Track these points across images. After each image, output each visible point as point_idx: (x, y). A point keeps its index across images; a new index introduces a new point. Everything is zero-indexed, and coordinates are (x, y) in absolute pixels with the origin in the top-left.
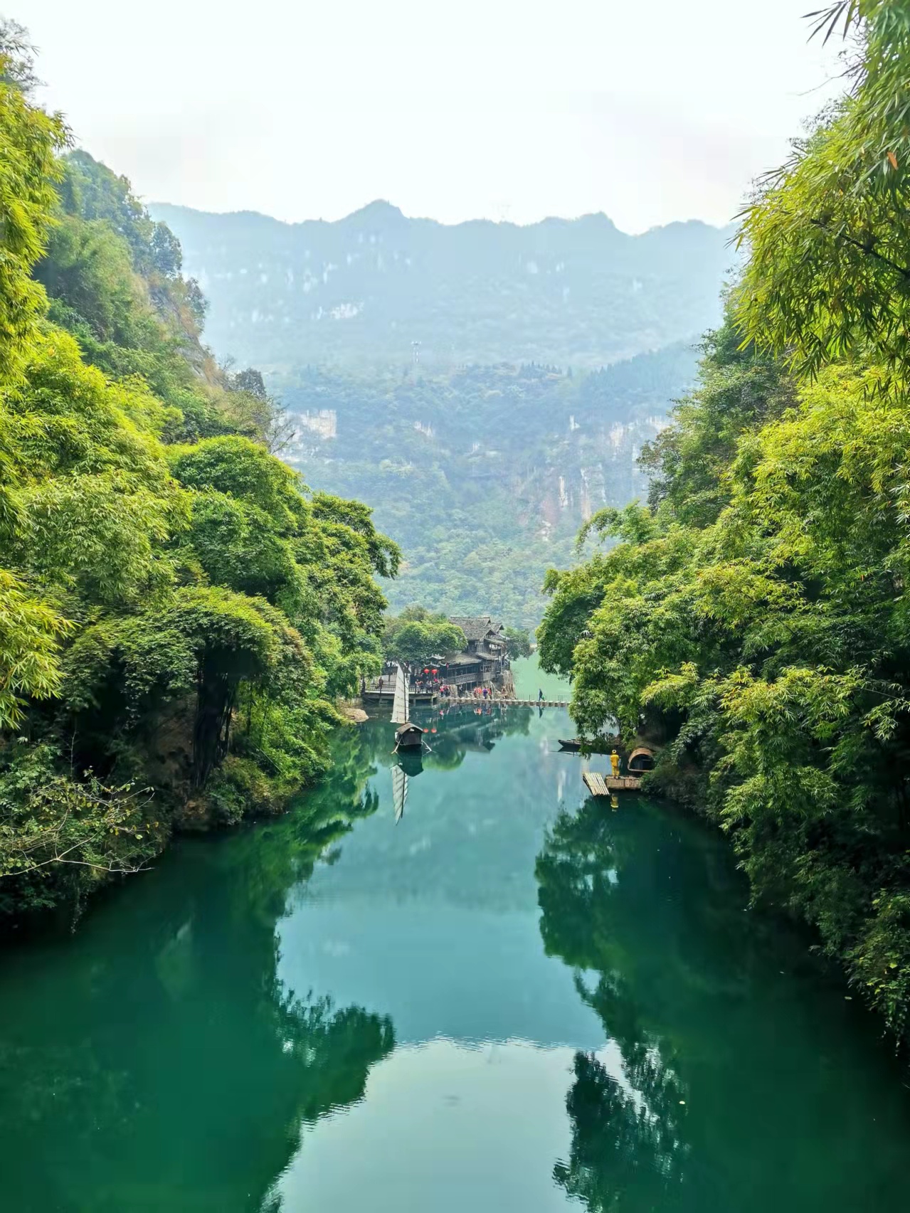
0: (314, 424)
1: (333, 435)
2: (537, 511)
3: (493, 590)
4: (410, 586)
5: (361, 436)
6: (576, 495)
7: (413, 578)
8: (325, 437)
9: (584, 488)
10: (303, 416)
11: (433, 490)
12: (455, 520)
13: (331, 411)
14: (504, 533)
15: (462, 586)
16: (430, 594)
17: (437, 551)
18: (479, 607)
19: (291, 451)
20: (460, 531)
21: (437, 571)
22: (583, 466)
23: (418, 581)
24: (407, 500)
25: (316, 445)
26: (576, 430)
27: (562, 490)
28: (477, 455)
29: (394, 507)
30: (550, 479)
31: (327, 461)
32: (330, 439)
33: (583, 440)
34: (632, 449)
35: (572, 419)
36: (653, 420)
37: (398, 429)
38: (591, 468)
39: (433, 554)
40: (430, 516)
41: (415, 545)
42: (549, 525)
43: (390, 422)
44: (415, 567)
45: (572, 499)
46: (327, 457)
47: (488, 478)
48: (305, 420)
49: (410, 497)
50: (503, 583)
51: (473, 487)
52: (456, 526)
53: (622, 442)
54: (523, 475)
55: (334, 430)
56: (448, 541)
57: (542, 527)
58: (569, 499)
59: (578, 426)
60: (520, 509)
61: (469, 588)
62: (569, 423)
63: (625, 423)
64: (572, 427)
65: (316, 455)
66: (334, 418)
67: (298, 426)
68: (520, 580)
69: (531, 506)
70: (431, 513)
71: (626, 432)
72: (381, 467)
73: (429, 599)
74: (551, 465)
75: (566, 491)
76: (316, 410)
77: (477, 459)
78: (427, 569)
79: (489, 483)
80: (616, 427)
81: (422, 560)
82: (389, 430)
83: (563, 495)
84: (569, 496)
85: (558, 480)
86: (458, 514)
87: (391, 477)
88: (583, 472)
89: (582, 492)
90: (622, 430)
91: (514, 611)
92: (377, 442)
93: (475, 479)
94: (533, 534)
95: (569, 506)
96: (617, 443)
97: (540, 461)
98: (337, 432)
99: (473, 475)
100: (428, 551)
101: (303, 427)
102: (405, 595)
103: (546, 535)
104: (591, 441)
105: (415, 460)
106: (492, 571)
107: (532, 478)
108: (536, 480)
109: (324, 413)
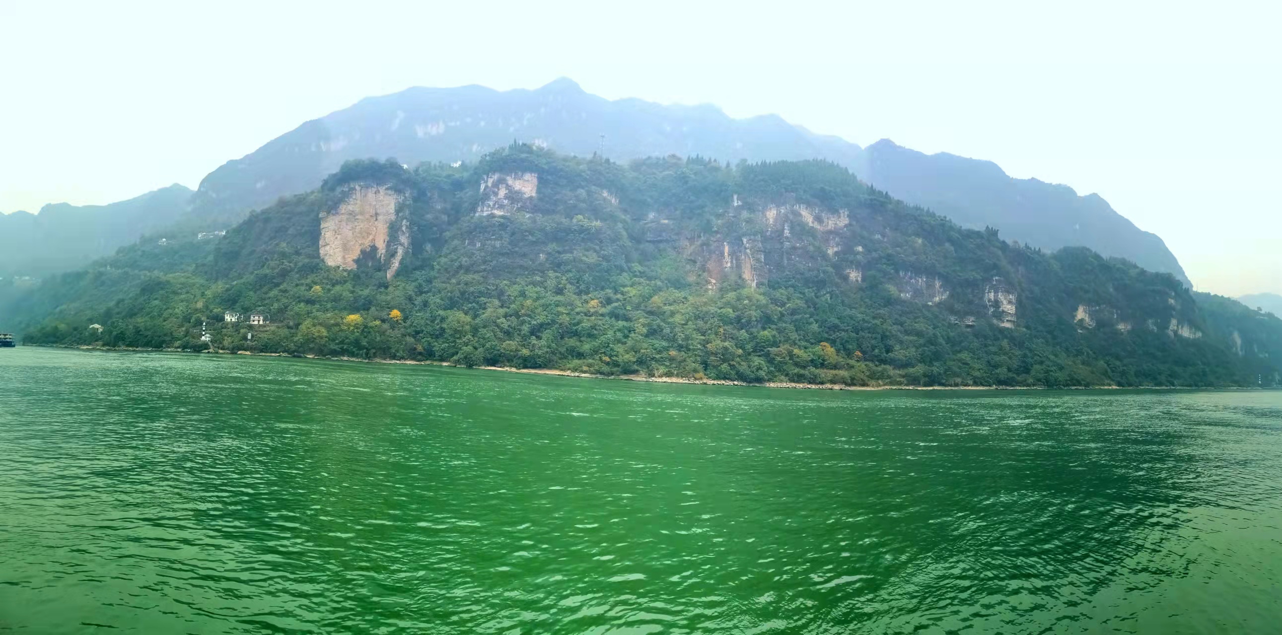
0: (517, 185)
1: (534, 195)
2: (704, 269)
3: (677, 329)
4: (600, 322)
5: (558, 197)
6: (738, 259)
7: (602, 315)
8: (526, 196)
9: (746, 254)
10: (508, 178)
11: (617, 245)
12: (635, 271)
13: (533, 175)
14: (678, 284)
15: (649, 325)
16: (619, 330)
17: (622, 293)
18: (665, 344)
19: (497, 206)
20: (642, 280)
21: (624, 311)
22: (744, 235)
23: (607, 318)
24: (595, 251)
25: (518, 202)
26: (738, 206)
27: (726, 254)
28: (652, 222)
29: (584, 255)
30: (716, 244)
31: (528, 216)
32: (531, 198)
33: (745, 214)
34: (784, 227)
35: (735, 197)
36: (800, 207)
37: (589, 193)
38: (752, 237)
39: (619, 296)
40: (615, 266)
41: (603, 289)
42: (714, 281)
43: (583, 188)
44: (604, 306)
45: (734, 262)
46: (527, 212)
47: (661, 241)
48: (510, 181)
49: (597, 248)
50: (686, 324)
51: (650, 248)
52: (636, 276)
53: (776, 220)
54: (691, 240)
55: (534, 191)
56: (631, 286)
57: (709, 282)
58: (732, 262)
59: (740, 203)
60: (688, 267)
61: (655, 327)
62: (733, 201)
63: (778, 206)
64: (736, 204)
65: (519, 210)
66: (535, 181)
67: (504, 185)
68: (700, 323)
69: (698, 264)
70: (616, 263)
71: (778, 214)
72: (574, 221)
73: (619, 335)
74: (717, 232)
75: (729, 255)
76: (520, 173)
77: (653, 225)
78: (616, 308)
79: (662, 246)
80: (771, 209)
81: (609, 301)
82: (582, 192)
83: (727, 258)
84: (732, 259)
85: (724, 246)
86: (637, 267)
87: (582, 230)
88: (745, 240)
89: (743, 257)
90: (775, 212)
91: (699, 349)
92: (571, 202)
93: (650, 242)
94: (701, 288)
95: (731, 267)
96: (771, 221)
97: (707, 228)
98: (536, 193)
99: (649, 239)
100: (615, 294)
101: (508, 187)
102: (596, 330)
103: (712, 289)
104: (752, 215)
105: (603, 220)
106: (673, 314)
107: (699, 242)
108: (702, 245)
109: (527, 176)
